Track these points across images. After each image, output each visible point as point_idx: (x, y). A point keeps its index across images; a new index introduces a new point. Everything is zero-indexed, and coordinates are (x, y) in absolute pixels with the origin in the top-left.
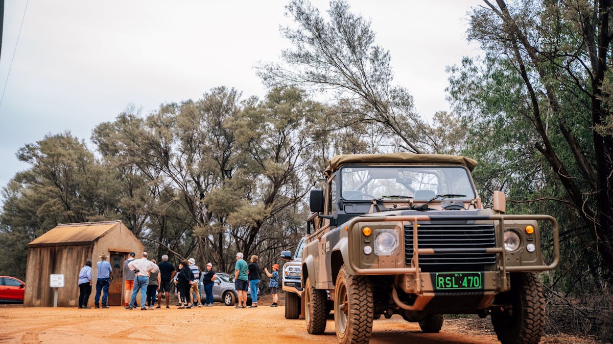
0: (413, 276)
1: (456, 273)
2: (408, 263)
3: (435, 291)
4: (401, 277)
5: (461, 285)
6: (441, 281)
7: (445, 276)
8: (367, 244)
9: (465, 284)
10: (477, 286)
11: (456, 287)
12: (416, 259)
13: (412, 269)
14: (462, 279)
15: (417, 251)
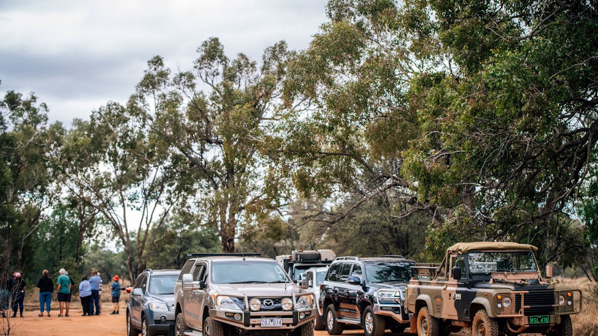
0: (520, 318)
1: (538, 316)
2: (517, 311)
3: (530, 324)
4: (512, 318)
5: (540, 322)
6: (532, 320)
7: (533, 318)
8: (499, 303)
9: (542, 321)
10: (547, 322)
11: (538, 322)
12: (522, 310)
13: (519, 315)
14: (541, 319)
15: (522, 306)
